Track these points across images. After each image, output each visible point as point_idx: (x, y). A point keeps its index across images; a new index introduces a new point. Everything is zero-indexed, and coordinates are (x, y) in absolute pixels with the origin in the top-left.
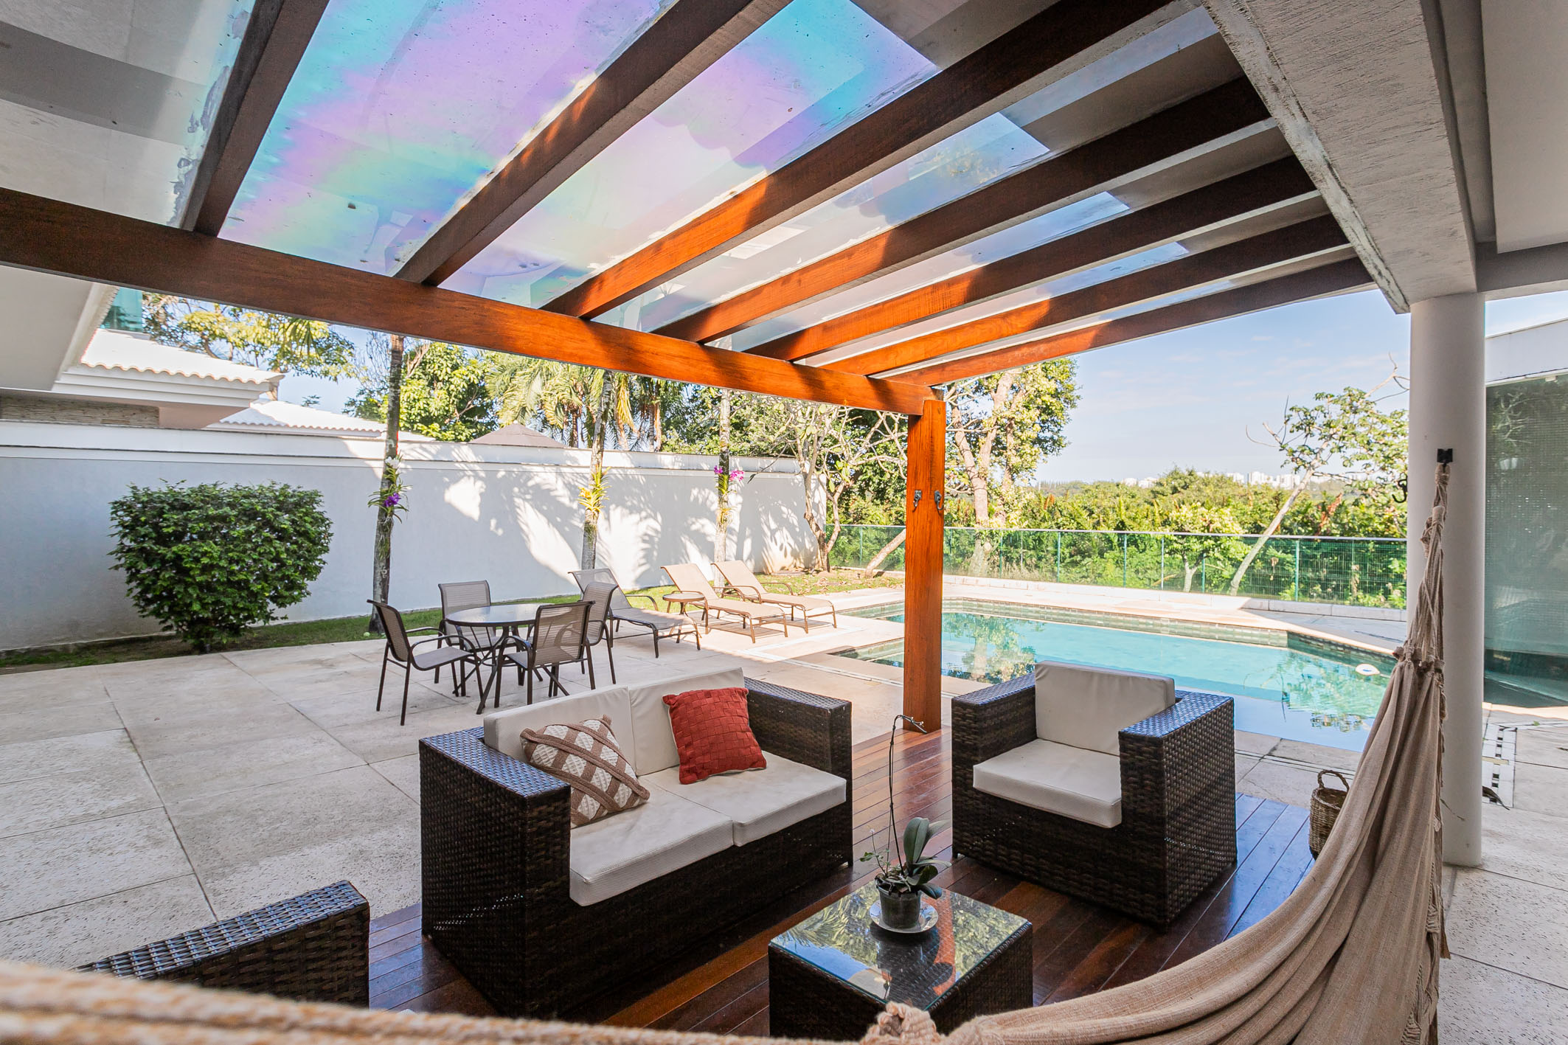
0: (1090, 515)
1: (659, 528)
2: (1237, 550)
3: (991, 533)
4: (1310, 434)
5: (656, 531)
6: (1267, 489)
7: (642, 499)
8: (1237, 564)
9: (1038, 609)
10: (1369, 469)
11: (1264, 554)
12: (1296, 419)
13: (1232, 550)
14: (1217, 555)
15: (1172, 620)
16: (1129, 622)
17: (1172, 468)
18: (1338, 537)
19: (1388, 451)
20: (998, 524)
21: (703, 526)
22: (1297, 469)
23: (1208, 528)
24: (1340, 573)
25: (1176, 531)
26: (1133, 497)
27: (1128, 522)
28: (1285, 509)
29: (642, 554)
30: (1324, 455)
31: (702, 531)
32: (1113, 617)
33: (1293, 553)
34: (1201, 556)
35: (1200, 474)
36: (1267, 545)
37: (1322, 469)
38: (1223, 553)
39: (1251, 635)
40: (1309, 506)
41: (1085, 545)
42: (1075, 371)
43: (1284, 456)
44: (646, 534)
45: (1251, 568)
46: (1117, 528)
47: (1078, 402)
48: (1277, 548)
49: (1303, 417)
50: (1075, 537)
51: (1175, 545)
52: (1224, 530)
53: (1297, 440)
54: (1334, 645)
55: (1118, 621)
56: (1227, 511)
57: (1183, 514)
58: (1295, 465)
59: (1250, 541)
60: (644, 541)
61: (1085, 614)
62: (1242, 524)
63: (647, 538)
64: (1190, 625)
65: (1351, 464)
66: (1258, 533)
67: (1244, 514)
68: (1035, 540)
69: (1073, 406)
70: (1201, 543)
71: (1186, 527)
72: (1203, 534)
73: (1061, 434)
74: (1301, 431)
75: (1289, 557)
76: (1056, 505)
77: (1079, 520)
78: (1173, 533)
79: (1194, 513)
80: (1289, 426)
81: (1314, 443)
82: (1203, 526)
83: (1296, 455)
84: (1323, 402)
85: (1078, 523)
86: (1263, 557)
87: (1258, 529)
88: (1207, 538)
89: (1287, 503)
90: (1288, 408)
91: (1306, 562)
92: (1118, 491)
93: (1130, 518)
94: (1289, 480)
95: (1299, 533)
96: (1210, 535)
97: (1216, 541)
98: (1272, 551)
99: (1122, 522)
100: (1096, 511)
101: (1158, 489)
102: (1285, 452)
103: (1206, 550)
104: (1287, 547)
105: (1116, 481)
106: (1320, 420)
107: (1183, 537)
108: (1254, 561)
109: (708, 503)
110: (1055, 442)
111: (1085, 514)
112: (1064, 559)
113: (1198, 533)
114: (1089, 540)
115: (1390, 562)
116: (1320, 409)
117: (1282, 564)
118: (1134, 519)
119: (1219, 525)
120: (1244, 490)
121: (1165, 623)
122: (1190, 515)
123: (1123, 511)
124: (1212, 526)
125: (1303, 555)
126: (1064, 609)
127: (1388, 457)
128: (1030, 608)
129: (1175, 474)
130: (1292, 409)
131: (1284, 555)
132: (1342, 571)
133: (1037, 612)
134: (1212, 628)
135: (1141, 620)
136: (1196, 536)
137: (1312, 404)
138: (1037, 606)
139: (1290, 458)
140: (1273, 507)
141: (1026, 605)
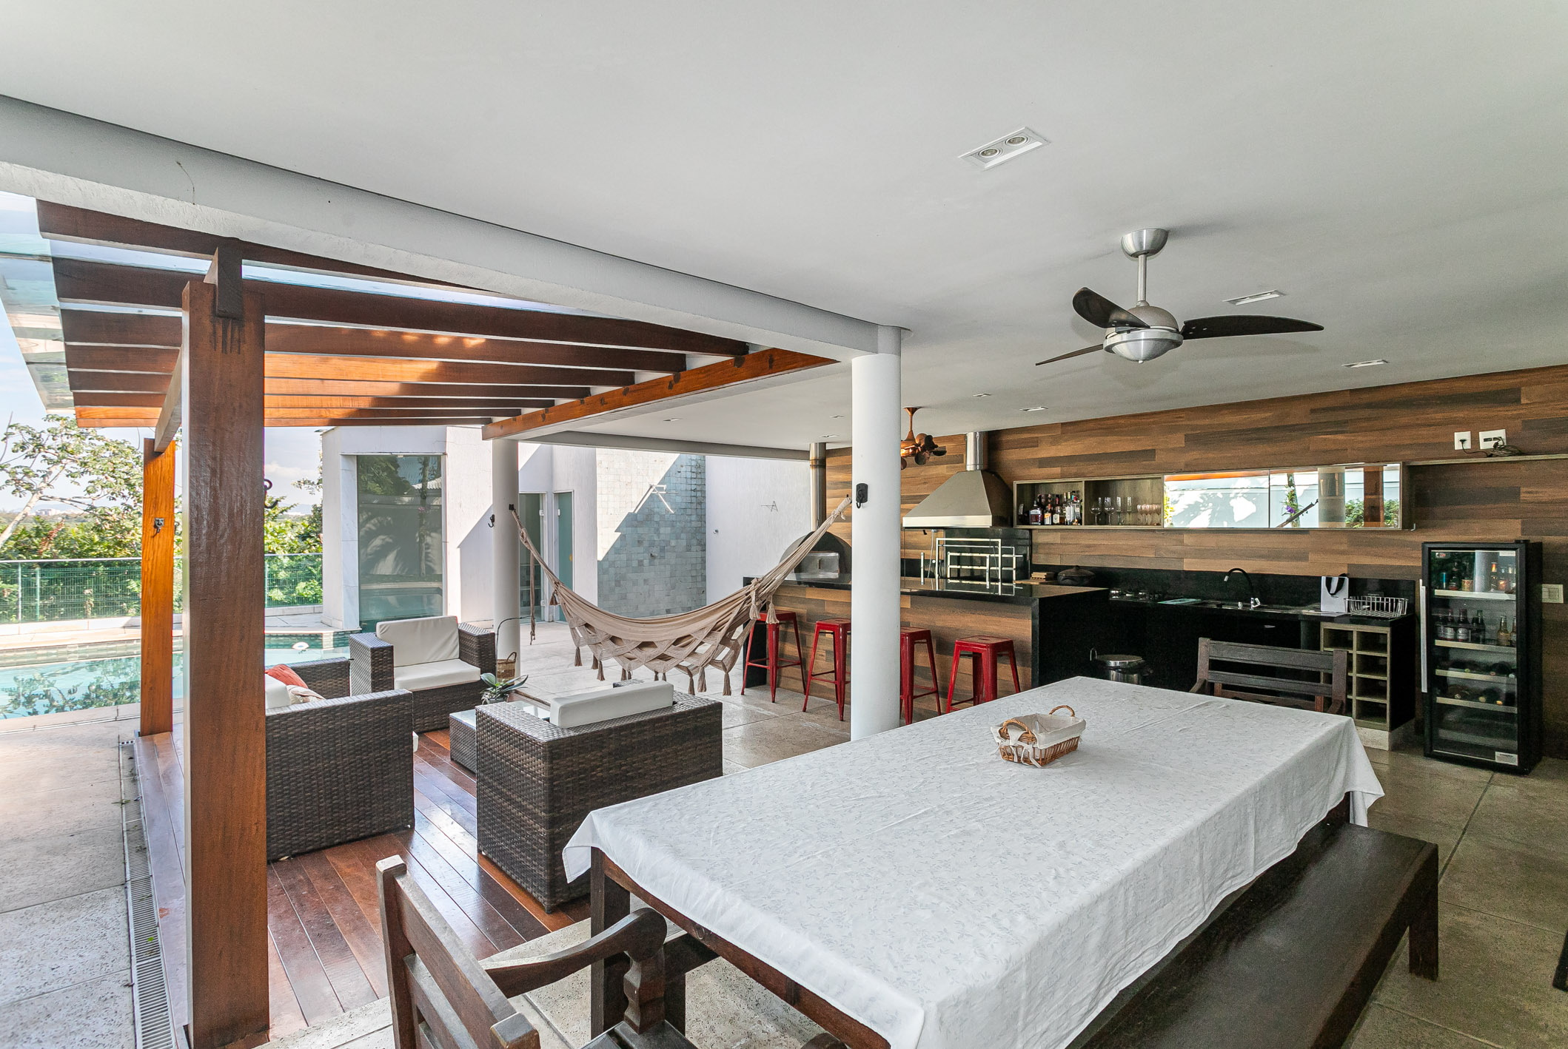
15: (81, 645)
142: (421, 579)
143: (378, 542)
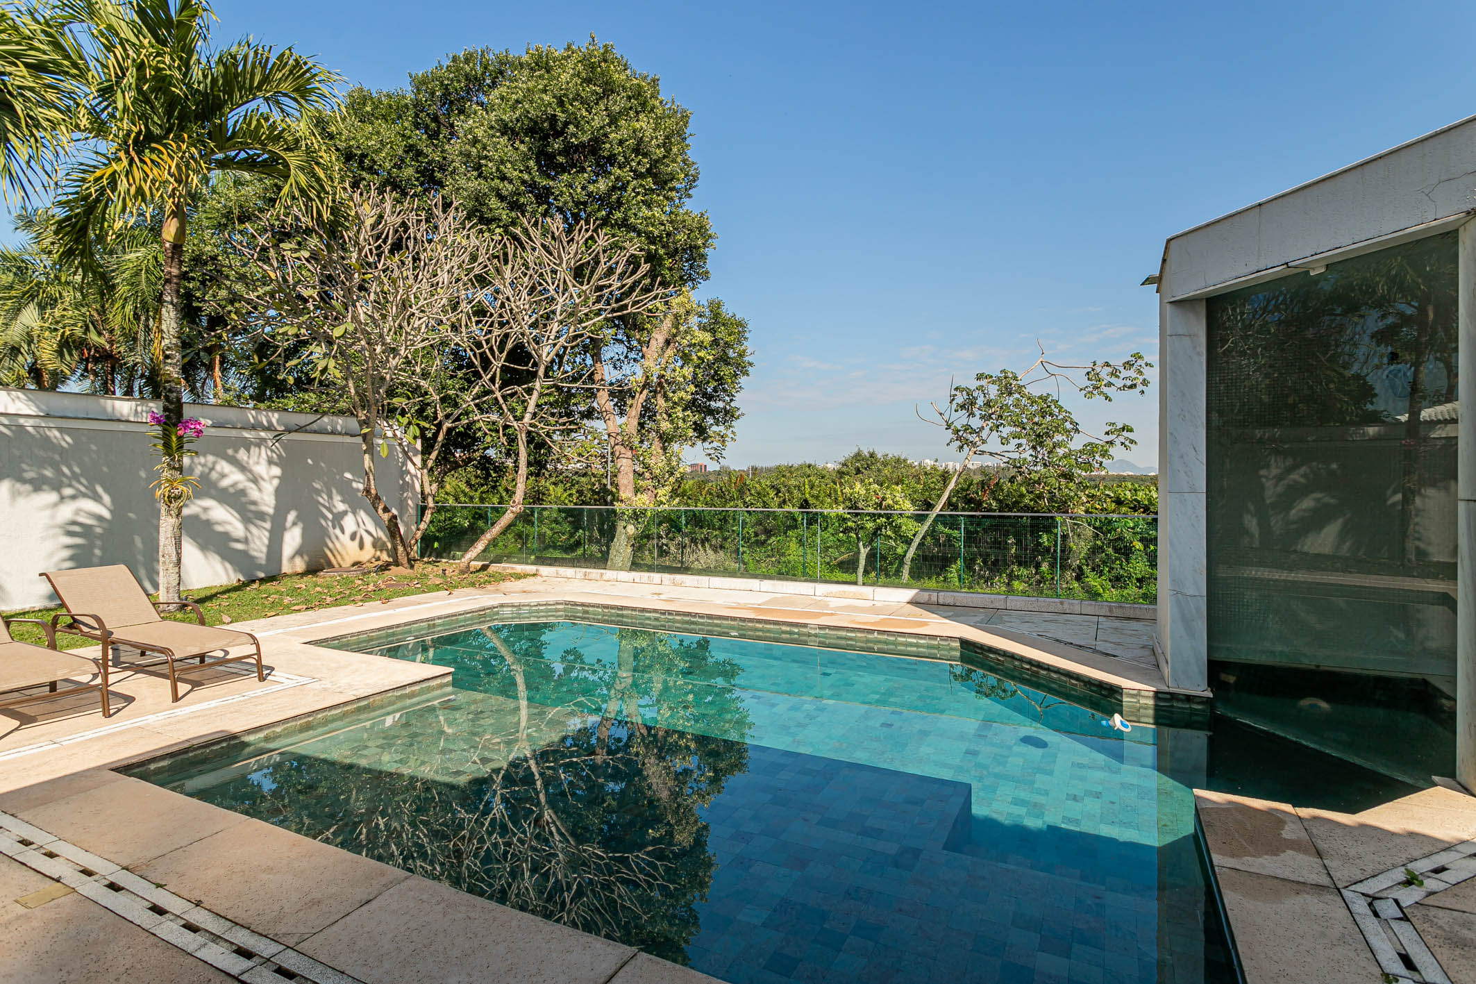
0: (776, 494)
1: (106, 514)
2: (909, 527)
3: (635, 513)
4: (972, 414)
5: (100, 518)
6: (936, 470)
7: (66, 470)
8: (908, 542)
9: (658, 615)
10: (1021, 449)
11: (934, 531)
12: (960, 399)
13: (904, 528)
14: (889, 533)
15: (822, 627)
16: (769, 631)
17: (856, 450)
18: (997, 514)
19: (1039, 430)
20: (643, 501)
21: (206, 509)
22: (961, 448)
23: (880, 505)
24: (1000, 548)
25: (850, 508)
26: (823, 477)
27: (811, 501)
28: (952, 486)
29: (66, 553)
30: (984, 434)
31: (204, 517)
32: (750, 624)
33: (959, 529)
34: (875, 534)
35: (879, 456)
36: (935, 521)
37: (982, 448)
38: (895, 532)
39: (917, 645)
40: (971, 484)
41: (771, 522)
42: (747, 335)
43: (949, 434)
44: (74, 523)
45: (921, 545)
46: (801, 507)
47: (750, 369)
48: (945, 525)
49: (966, 397)
50: (761, 516)
51: (850, 524)
52: (896, 507)
53: (961, 419)
54: (1019, 660)
55: (757, 630)
56: (899, 488)
57: (857, 490)
58: (958, 443)
59: (920, 519)
60: (70, 534)
61: (715, 621)
62: (913, 502)
63: (77, 529)
64: (843, 633)
65: (1008, 442)
66: (927, 510)
67: (915, 492)
68: (720, 520)
69: (746, 373)
70: (875, 520)
71: (860, 505)
72: (875, 512)
73: (733, 404)
74: (964, 411)
75: (955, 533)
76: (745, 484)
77: (765, 499)
78: (846, 511)
79: (867, 490)
80: (954, 406)
81: (976, 423)
82: (876, 503)
83: (960, 433)
84: (984, 382)
85: (764, 502)
86: (932, 532)
87: (929, 506)
88: (880, 516)
89: (954, 480)
90: (954, 387)
91: (970, 538)
92: (809, 472)
93: (813, 496)
94: (954, 461)
95: (964, 509)
96: (882, 512)
97: (888, 518)
98: (940, 527)
99: (806, 501)
100: (783, 489)
101: (845, 469)
102: (950, 431)
103: (879, 528)
104: (952, 523)
105: (808, 463)
106: (980, 401)
107: (857, 515)
108: (924, 538)
109: (214, 475)
110: (727, 412)
111: (772, 494)
112: (749, 539)
113: (871, 510)
114: (774, 519)
115: (1040, 537)
116: (980, 388)
117: (949, 540)
118: (817, 497)
119: (891, 502)
120: (916, 471)
121: (813, 632)
122: (863, 492)
123: (808, 490)
124: (884, 503)
125: (967, 531)
126: (689, 614)
127: (1039, 436)
128: (647, 615)
129: (858, 456)
130: (956, 389)
131: (950, 531)
132: (1000, 546)
133: (656, 619)
134: (870, 636)
135: (784, 628)
136: (869, 514)
137: (973, 384)
138: (655, 611)
139: (955, 437)
140: (939, 485)
141: (643, 610)
142: (1408, 573)
143: (1307, 503)
